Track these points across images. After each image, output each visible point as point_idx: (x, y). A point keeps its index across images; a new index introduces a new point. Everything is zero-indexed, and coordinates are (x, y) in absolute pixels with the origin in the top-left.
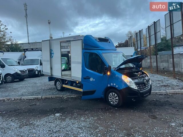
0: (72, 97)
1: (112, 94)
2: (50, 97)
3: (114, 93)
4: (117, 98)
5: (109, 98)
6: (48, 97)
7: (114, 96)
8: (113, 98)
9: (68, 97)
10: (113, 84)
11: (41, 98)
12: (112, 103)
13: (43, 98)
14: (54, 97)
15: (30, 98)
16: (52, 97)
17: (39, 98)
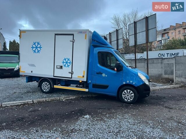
0: (70, 98)
1: (127, 91)
2: (45, 101)
3: (129, 91)
4: (133, 95)
5: (123, 96)
6: (42, 101)
7: (129, 93)
8: (128, 95)
9: (66, 98)
10: (130, 82)
11: (32, 102)
12: (126, 100)
13: (34, 102)
14: (50, 100)
15: (17, 103)
16: (47, 100)
17: (29, 103)
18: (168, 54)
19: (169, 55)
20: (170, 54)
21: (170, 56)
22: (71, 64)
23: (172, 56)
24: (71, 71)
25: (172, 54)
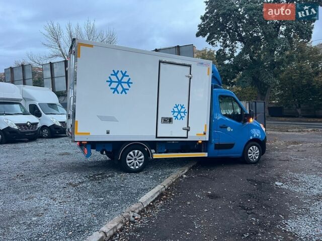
4: (258, 151)
5: (249, 155)
7: (255, 149)
8: (254, 153)
10: (256, 135)
11: (164, 189)
12: (252, 160)
22: (186, 114)
24: (186, 126)
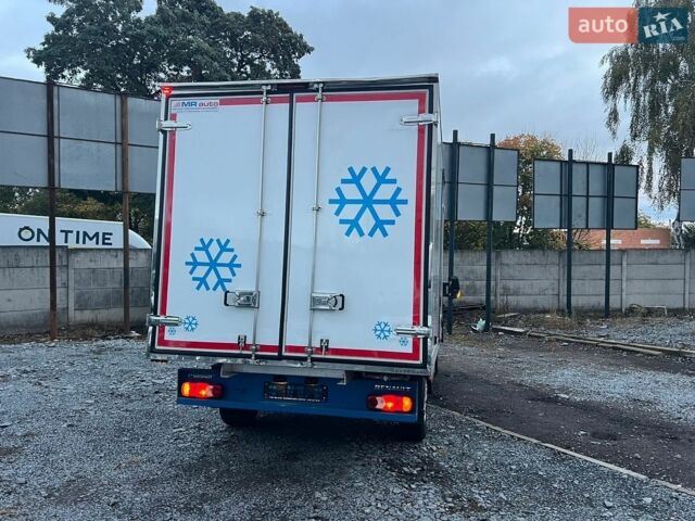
18: (67, 232)
19: (72, 237)
20: (75, 233)
21: (78, 242)
23: (84, 242)
25: (85, 234)
